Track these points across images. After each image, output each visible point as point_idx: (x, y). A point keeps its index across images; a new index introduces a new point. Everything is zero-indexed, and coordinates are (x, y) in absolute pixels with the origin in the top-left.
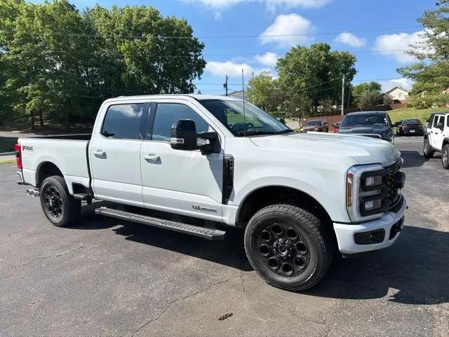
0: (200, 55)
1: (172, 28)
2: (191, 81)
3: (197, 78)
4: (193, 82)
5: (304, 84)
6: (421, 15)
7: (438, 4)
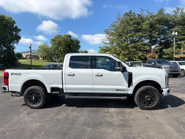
0: (18, 33)
1: (4, 20)
2: (13, 45)
3: (16, 43)
4: (14, 45)
5: (62, 50)
6: (105, 30)
7: (109, 27)
